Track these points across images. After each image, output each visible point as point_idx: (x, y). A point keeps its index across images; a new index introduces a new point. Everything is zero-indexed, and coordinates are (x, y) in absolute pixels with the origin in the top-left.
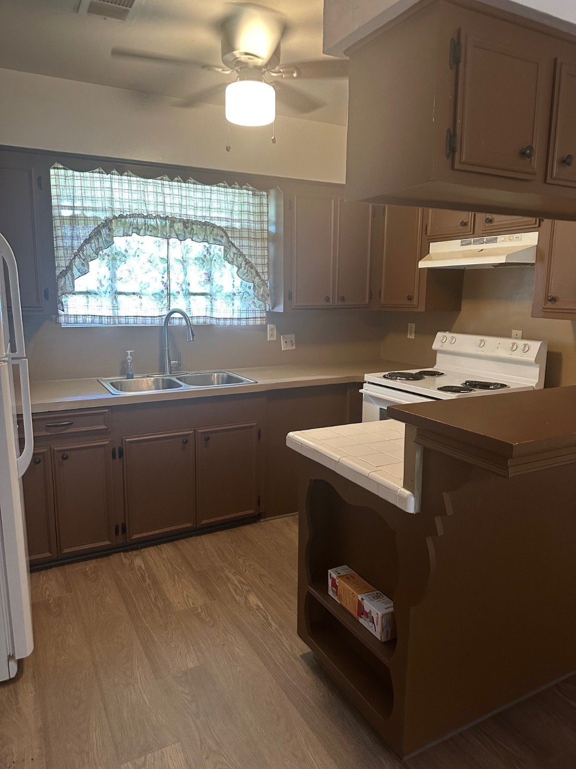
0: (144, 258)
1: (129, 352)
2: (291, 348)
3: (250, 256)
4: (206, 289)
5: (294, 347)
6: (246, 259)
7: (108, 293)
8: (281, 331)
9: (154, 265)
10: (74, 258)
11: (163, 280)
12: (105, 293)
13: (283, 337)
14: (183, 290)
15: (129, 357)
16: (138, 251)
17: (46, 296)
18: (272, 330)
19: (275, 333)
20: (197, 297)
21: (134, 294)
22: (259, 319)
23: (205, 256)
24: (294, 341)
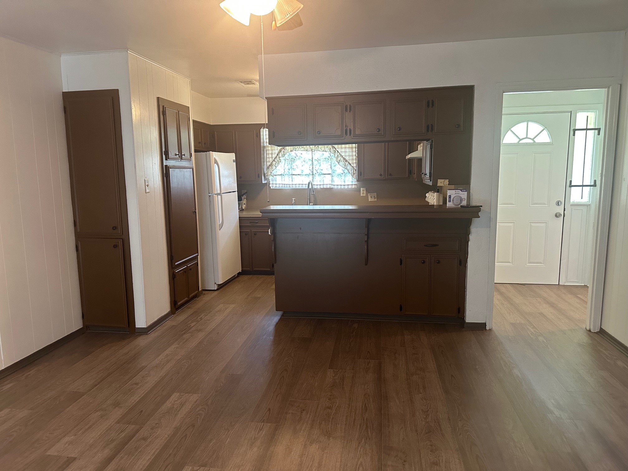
0: (302, 159)
1: (293, 199)
2: (374, 200)
3: (345, 156)
4: (330, 172)
5: (376, 200)
6: (344, 158)
7: (287, 175)
8: (368, 191)
9: (306, 162)
10: (273, 161)
11: (310, 168)
12: (286, 175)
13: (370, 195)
14: (318, 173)
15: (293, 201)
16: (300, 157)
17: (259, 177)
18: (363, 190)
19: (365, 192)
20: (326, 175)
21: (299, 175)
22: (354, 185)
23: (329, 157)
24: (376, 197)
